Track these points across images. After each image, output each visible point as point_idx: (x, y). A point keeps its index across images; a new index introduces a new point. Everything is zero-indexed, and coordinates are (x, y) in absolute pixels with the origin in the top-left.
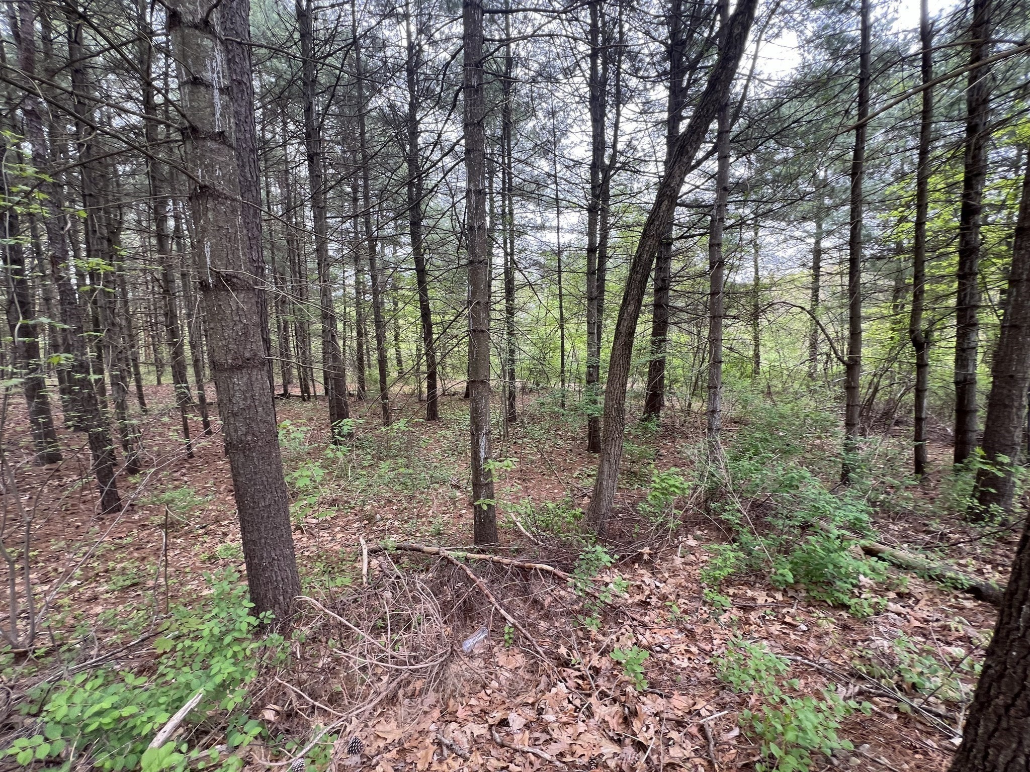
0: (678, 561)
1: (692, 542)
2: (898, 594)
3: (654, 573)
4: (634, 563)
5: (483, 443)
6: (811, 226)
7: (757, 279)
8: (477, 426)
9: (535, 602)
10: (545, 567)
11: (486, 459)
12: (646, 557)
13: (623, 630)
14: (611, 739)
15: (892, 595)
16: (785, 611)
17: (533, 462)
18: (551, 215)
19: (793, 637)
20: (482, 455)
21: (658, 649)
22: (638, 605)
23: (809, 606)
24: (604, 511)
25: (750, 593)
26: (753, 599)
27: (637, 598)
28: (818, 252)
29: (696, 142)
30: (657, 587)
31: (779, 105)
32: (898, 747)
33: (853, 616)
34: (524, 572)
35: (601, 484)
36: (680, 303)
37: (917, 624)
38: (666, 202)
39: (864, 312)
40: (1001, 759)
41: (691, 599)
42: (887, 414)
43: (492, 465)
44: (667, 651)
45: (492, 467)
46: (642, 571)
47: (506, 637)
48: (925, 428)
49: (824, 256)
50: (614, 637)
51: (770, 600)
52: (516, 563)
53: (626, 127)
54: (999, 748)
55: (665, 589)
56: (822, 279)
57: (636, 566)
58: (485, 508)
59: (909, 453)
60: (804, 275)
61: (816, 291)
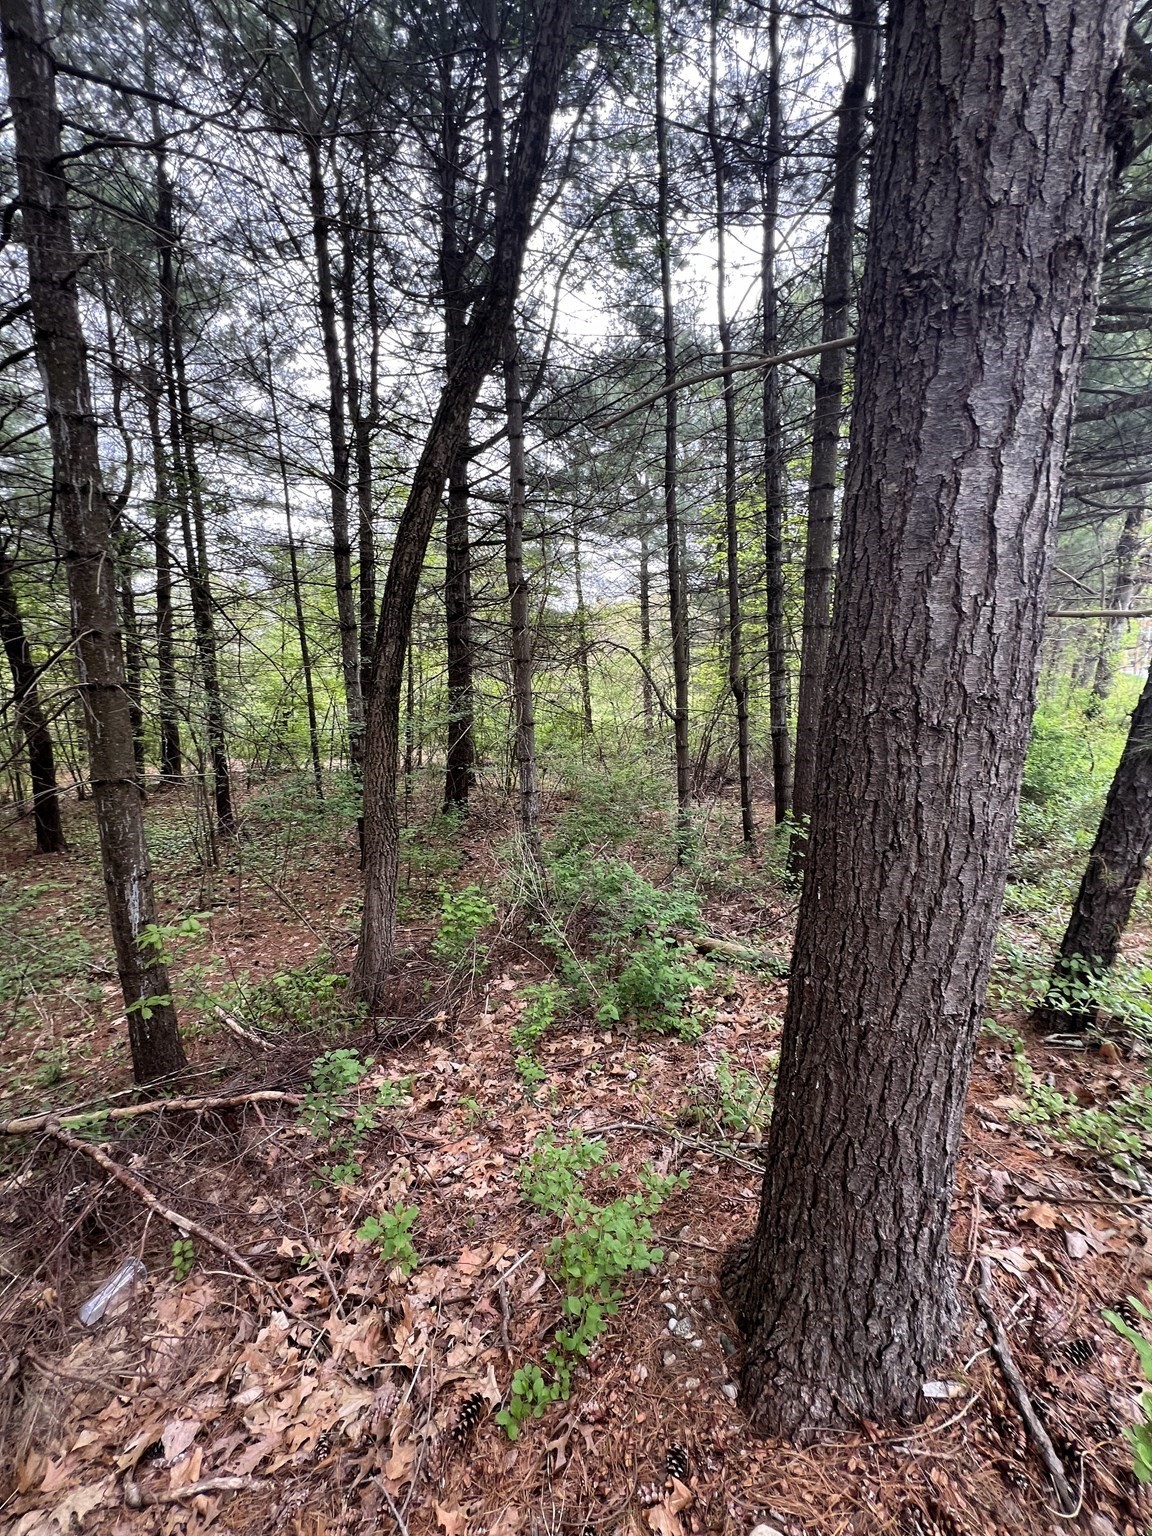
0: (487, 1019)
1: (508, 985)
2: (726, 998)
3: (453, 1047)
4: (423, 1041)
5: (134, 894)
6: (635, 544)
7: (582, 607)
8: (117, 866)
9: (249, 1162)
10: (267, 1094)
11: (143, 924)
12: (440, 1027)
13: (395, 1167)
14: (359, 1382)
15: (720, 1000)
16: (613, 1058)
17: (264, 901)
18: (275, 485)
19: (620, 1093)
20: (135, 916)
21: (447, 1180)
22: (425, 1111)
23: (639, 1041)
24: (377, 967)
25: (575, 1044)
26: (579, 1051)
27: (424, 1099)
28: (645, 577)
29: (464, 406)
30: (455, 1071)
31: (587, 381)
32: (716, 1213)
33: (684, 1042)
34: (229, 1114)
35: (370, 926)
36: (484, 638)
37: (741, 1030)
38: (428, 490)
39: (694, 652)
40: (790, 1221)
41: (502, 1075)
42: (720, 772)
43: (155, 934)
44: (459, 1178)
45: (154, 938)
46: (435, 1051)
47: (177, 1261)
48: (751, 784)
49: (652, 583)
50: (381, 1185)
51: (598, 1046)
52: (213, 1101)
53: (390, 364)
54: (788, 1208)
55: (466, 1071)
56: (651, 610)
57: (427, 1044)
58: (148, 1014)
59: (738, 817)
60: (633, 602)
61: (645, 625)
